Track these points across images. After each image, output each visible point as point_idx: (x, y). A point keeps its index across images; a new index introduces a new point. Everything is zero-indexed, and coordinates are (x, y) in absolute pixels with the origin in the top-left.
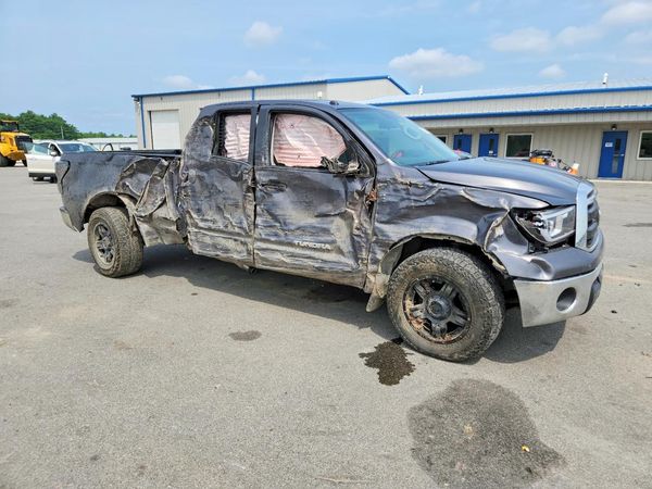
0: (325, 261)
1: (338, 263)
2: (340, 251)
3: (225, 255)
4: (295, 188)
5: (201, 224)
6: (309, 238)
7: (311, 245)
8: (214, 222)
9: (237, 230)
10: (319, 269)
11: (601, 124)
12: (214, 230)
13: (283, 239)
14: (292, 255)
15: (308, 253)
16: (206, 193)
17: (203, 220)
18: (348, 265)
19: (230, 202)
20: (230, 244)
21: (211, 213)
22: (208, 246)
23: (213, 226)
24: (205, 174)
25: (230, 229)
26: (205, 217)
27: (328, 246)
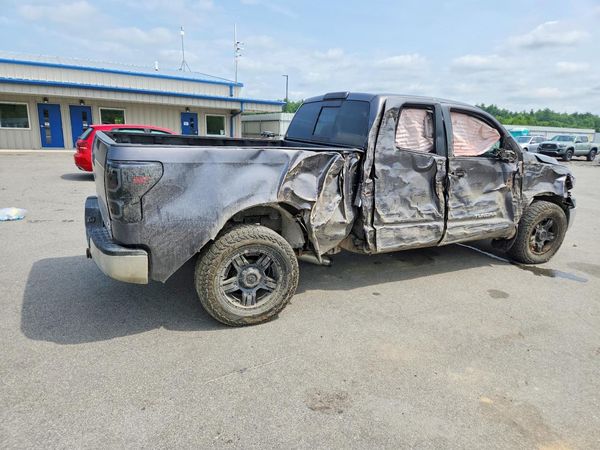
0: (493, 225)
1: (501, 223)
2: (501, 215)
3: (410, 244)
4: (471, 174)
5: (386, 220)
6: (482, 211)
7: (486, 215)
8: (400, 215)
9: (425, 217)
10: (489, 232)
11: (178, 106)
12: (401, 223)
13: (466, 215)
14: (472, 227)
15: (482, 222)
16: (390, 187)
17: (388, 215)
18: (506, 223)
19: (416, 192)
20: (416, 232)
21: (396, 206)
22: (390, 240)
23: (399, 219)
24: (389, 168)
25: (418, 218)
26: (391, 212)
27: (495, 213)
